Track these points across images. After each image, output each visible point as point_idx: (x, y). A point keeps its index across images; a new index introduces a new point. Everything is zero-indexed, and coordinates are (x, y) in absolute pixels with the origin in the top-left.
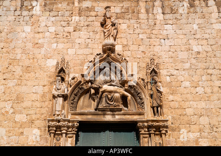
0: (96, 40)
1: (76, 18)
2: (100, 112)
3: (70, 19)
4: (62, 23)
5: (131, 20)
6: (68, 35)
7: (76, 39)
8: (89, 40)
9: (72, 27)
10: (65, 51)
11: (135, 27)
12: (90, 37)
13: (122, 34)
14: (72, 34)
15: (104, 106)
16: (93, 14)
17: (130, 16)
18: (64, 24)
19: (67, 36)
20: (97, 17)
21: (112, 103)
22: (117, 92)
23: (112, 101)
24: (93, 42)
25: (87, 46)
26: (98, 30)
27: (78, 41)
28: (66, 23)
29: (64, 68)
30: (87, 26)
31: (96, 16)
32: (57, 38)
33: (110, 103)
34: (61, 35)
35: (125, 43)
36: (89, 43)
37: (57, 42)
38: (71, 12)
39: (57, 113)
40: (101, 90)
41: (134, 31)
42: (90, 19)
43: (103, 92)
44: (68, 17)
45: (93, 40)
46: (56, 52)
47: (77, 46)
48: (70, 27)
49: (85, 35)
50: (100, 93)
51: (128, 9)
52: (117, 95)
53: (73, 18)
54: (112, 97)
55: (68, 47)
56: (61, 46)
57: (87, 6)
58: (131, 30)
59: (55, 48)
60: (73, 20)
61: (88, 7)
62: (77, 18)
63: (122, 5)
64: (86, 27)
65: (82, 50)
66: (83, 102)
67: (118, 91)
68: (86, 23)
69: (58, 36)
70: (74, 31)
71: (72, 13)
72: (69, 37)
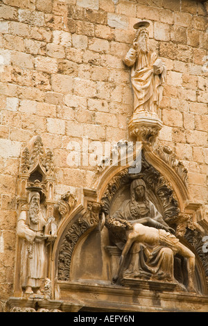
0: (112, 104)
1: (61, 37)
2: (127, 290)
3: (47, 36)
4: (29, 42)
5: (190, 64)
6: (45, 79)
7: (64, 94)
8: (97, 103)
9: (54, 61)
10: (40, 123)
11: (201, 86)
12: (99, 95)
13: (173, 99)
14: (54, 78)
15: (137, 273)
16: (103, 31)
17: (188, 54)
18: (34, 47)
19: (42, 83)
20: (113, 43)
21: (155, 269)
22: (167, 245)
23: (154, 266)
24: (106, 109)
25: (92, 118)
26: (117, 80)
27: (70, 100)
28: (40, 44)
29: (43, 169)
30: (91, 63)
31: (110, 41)
32: (18, 83)
33: (149, 268)
34: (29, 78)
35: (179, 124)
36: (96, 110)
37: (19, 95)
38: (49, 16)
39: (33, 284)
40: (131, 235)
41: (197, 95)
42: (98, 45)
43: (136, 240)
44: (42, 30)
45: (105, 102)
46: (18, 123)
47: (69, 114)
48: (48, 59)
49: (87, 86)
50: (129, 242)
51: (183, 34)
52: (167, 252)
53: (56, 33)
54: (155, 256)
55: (47, 113)
56: (29, 107)
57: (87, 6)
58: (190, 91)
59: (14, 109)
60: (56, 41)
61: (89, 11)
62: (66, 36)
63: (169, 20)
64: (88, 67)
65: (81, 127)
66: (83, 257)
67: (169, 241)
68: (89, 56)
69: (19, 78)
70: (60, 72)
71: (52, 21)
72: (48, 87)
